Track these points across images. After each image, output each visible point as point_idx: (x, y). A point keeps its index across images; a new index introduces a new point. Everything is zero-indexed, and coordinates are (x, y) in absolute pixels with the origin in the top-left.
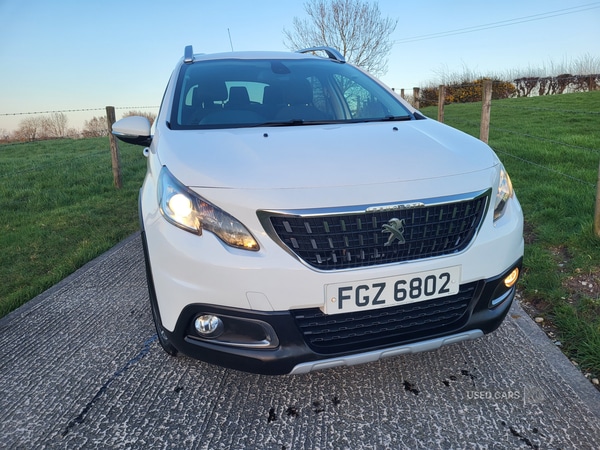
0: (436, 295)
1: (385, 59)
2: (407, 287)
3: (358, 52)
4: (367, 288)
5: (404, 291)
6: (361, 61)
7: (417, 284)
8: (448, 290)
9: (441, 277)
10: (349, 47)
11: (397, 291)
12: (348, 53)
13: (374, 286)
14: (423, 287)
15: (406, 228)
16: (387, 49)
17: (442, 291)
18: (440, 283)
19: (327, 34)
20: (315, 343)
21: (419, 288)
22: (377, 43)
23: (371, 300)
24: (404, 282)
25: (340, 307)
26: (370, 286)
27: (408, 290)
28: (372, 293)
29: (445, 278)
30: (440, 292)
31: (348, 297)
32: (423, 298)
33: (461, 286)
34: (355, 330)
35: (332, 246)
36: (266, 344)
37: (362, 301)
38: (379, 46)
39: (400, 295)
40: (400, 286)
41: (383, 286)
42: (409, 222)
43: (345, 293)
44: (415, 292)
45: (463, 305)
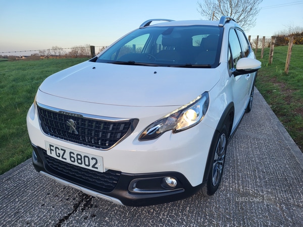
0: (91, 168)
1: (254, 18)
2: (75, 157)
3: (239, 14)
6: (240, 19)
7: (80, 157)
8: (97, 168)
9: (92, 159)
10: (234, 11)
12: (233, 15)
14: (83, 160)
15: (77, 126)
16: (257, 12)
18: (92, 162)
19: (222, 4)
22: (251, 9)
25: (51, 153)
26: (60, 149)
37: (58, 154)
38: (252, 11)
39: (73, 159)
40: (72, 155)
41: (65, 151)
42: (78, 123)
43: (52, 148)
44: (80, 161)
45: (114, 182)
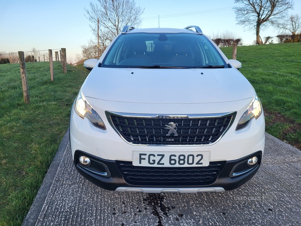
0: (194, 165)
2: (177, 159)
4: (154, 156)
5: (175, 160)
7: (182, 158)
8: (202, 164)
9: (197, 156)
11: (171, 160)
13: (158, 155)
14: (186, 160)
15: (179, 128)
17: (198, 163)
18: (197, 159)
20: (129, 178)
21: (184, 160)
23: (156, 162)
24: (175, 156)
25: (140, 163)
26: (156, 155)
27: (177, 160)
28: (157, 159)
29: (200, 157)
30: (197, 164)
31: (144, 159)
32: (186, 165)
33: (210, 162)
34: (151, 176)
35: (138, 133)
36: (106, 174)
37: (151, 162)
39: (173, 162)
40: (173, 158)
41: (163, 156)
42: (180, 125)
43: (142, 157)
44: (182, 162)
45: (214, 173)
